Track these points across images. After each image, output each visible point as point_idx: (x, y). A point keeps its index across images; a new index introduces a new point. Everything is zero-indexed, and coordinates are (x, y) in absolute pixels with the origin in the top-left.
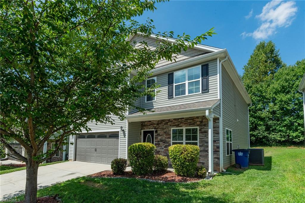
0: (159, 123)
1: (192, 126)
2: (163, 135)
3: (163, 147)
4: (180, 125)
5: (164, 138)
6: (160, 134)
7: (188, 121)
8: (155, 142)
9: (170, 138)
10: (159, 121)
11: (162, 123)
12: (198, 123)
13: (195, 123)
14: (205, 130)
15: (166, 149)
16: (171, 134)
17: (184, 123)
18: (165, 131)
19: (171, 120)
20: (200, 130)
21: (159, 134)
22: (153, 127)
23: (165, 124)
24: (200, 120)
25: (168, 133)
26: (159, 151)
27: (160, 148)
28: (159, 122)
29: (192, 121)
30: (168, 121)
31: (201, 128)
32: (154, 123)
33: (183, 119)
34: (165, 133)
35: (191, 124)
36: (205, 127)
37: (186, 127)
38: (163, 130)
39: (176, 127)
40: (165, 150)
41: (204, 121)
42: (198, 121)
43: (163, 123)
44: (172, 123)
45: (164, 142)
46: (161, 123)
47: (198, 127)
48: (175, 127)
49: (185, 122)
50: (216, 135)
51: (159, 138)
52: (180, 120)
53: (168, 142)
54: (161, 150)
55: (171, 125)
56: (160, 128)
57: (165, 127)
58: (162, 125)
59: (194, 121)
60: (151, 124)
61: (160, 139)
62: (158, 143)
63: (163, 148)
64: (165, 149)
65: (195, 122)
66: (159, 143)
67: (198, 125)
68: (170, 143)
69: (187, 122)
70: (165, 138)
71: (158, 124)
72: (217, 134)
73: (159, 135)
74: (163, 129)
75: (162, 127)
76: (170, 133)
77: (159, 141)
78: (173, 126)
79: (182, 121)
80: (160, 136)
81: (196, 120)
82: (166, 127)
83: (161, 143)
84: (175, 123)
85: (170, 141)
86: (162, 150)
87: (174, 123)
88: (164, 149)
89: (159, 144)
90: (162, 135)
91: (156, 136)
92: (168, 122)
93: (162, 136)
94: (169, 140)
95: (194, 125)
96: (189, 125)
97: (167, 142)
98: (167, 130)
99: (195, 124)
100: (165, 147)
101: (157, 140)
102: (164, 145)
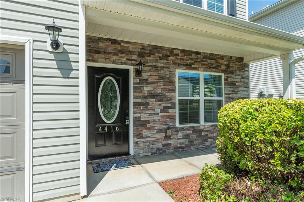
0: (145, 53)
1: (214, 72)
2: (157, 83)
3: (159, 111)
4: (193, 66)
5: (159, 91)
6: (150, 80)
7: (209, 61)
8: (135, 97)
9: (173, 90)
10: (144, 47)
11: (154, 54)
12: (223, 67)
13: (218, 66)
14: (233, 80)
15: (166, 114)
16: (175, 82)
17: (202, 63)
18: (161, 73)
19: (174, 51)
20: (226, 80)
21: (147, 80)
22: (128, 60)
23: (160, 58)
24: (226, 63)
25: (169, 79)
26: (148, 122)
27: (150, 114)
28: (145, 49)
29: (213, 61)
30: (168, 53)
31: (228, 77)
32: (131, 49)
33: (199, 56)
34: (162, 77)
35: (213, 68)
36: (233, 76)
37: (204, 71)
38: (157, 71)
39: (187, 69)
40: (162, 116)
41: (231, 65)
42: (223, 64)
43: (156, 54)
44: (177, 59)
45: (161, 98)
46: (151, 54)
47: (223, 74)
48: (185, 68)
49: (203, 61)
50: (246, 89)
51: (147, 89)
52: (193, 56)
53: (171, 99)
54: (151, 119)
55: (175, 63)
56: (148, 66)
57: (162, 65)
58: (152, 58)
59: (217, 62)
60: (121, 52)
61: (149, 92)
62: (143, 101)
63: (158, 114)
64: (163, 114)
65: (219, 65)
66: (147, 101)
67: (222, 71)
68: (173, 101)
69: (206, 61)
70: (163, 89)
71: (141, 55)
72: (247, 88)
73: (145, 81)
74: (156, 69)
75: (154, 64)
76: (173, 80)
77: (145, 97)
78: (180, 64)
79: (198, 58)
80: (149, 84)
81: (221, 61)
82: (165, 66)
83: (152, 101)
84: (183, 59)
85: (174, 97)
86: (157, 118)
87: (181, 59)
88: (160, 114)
89: (148, 104)
90: (153, 83)
91: (138, 83)
92: (170, 56)
93: (153, 86)
94: (173, 94)
95: (217, 70)
96: (210, 67)
97: (168, 100)
98: (167, 73)
99: (219, 68)
100: (163, 110)
101: (141, 94)
102: (160, 105)
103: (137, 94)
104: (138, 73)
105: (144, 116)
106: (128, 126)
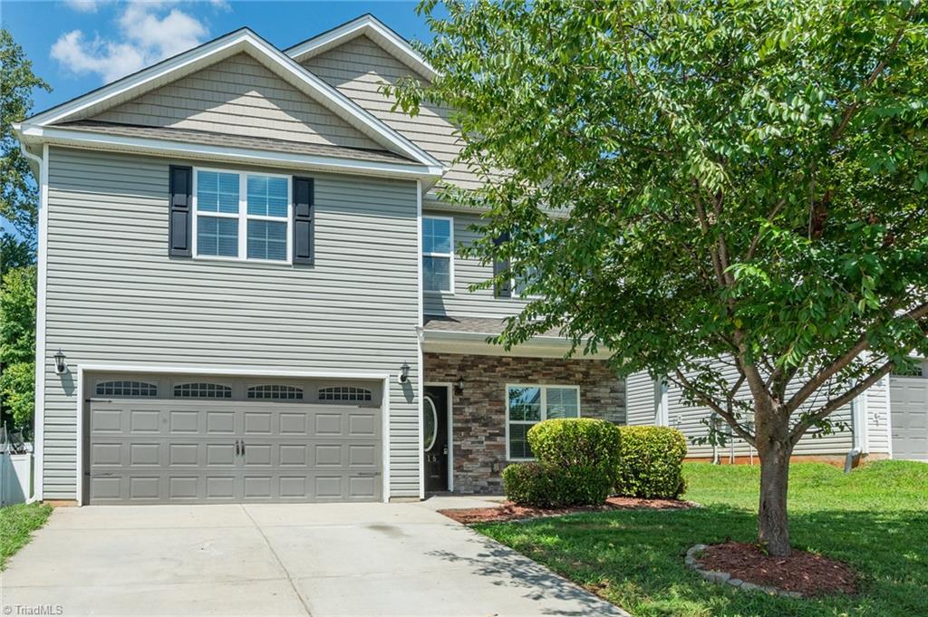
0: (466, 366)
1: (563, 384)
2: (481, 402)
3: (484, 438)
4: (530, 377)
5: (483, 412)
6: (472, 400)
7: (555, 369)
8: (455, 421)
9: (502, 412)
10: (465, 358)
11: (477, 366)
12: (579, 376)
13: (570, 375)
14: (597, 395)
15: (493, 443)
16: (504, 401)
17: (545, 372)
18: (487, 389)
19: (504, 360)
20: (582, 395)
21: (468, 399)
22: (447, 375)
23: (485, 370)
24: (583, 369)
25: (496, 397)
26: (470, 452)
27: (473, 443)
28: (467, 361)
29: (563, 369)
30: (495, 363)
31: (586, 391)
32: (450, 362)
33: (539, 363)
34: (487, 395)
35: (561, 378)
36: (595, 389)
37: (547, 383)
38: (480, 387)
39: (521, 382)
40: (487, 445)
41: (591, 372)
42: (578, 372)
43: (480, 366)
44: (507, 369)
45: (486, 422)
46: (474, 365)
47: (578, 387)
48: (518, 381)
49: (546, 370)
50: (619, 409)
51: (468, 410)
52: (530, 363)
53: (499, 424)
54: (474, 448)
55: (504, 376)
56: (470, 381)
57: (487, 379)
58: (475, 371)
59: (568, 369)
60: (440, 367)
61: (471, 414)
62: (464, 425)
63: (482, 442)
64: (489, 443)
65: (571, 373)
66: (469, 425)
67: (577, 382)
68: (502, 426)
69: (551, 370)
70: (488, 410)
71: (462, 368)
72: (621, 406)
73: (466, 401)
74: (480, 384)
75: (478, 378)
76: (502, 398)
77: (467, 421)
78: (511, 377)
79: (537, 366)
80: (471, 404)
81: (574, 367)
82: (491, 380)
83: (474, 426)
84: (516, 370)
85: (504, 421)
86: (480, 448)
87: (514, 370)
88: (485, 443)
89: (470, 429)
90: (476, 403)
91: (459, 404)
92: (496, 367)
93: (476, 406)
94: (502, 417)
95: (568, 382)
96: (557, 378)
97: (495, 425)
98: (494, 389)
99: (572, 378)
100: (488, 438)
101: (462, 417)
102: (485, 431)
103: (457, 417)
104: (458, 391)
105: (466, 444)
106: (446, 456)
